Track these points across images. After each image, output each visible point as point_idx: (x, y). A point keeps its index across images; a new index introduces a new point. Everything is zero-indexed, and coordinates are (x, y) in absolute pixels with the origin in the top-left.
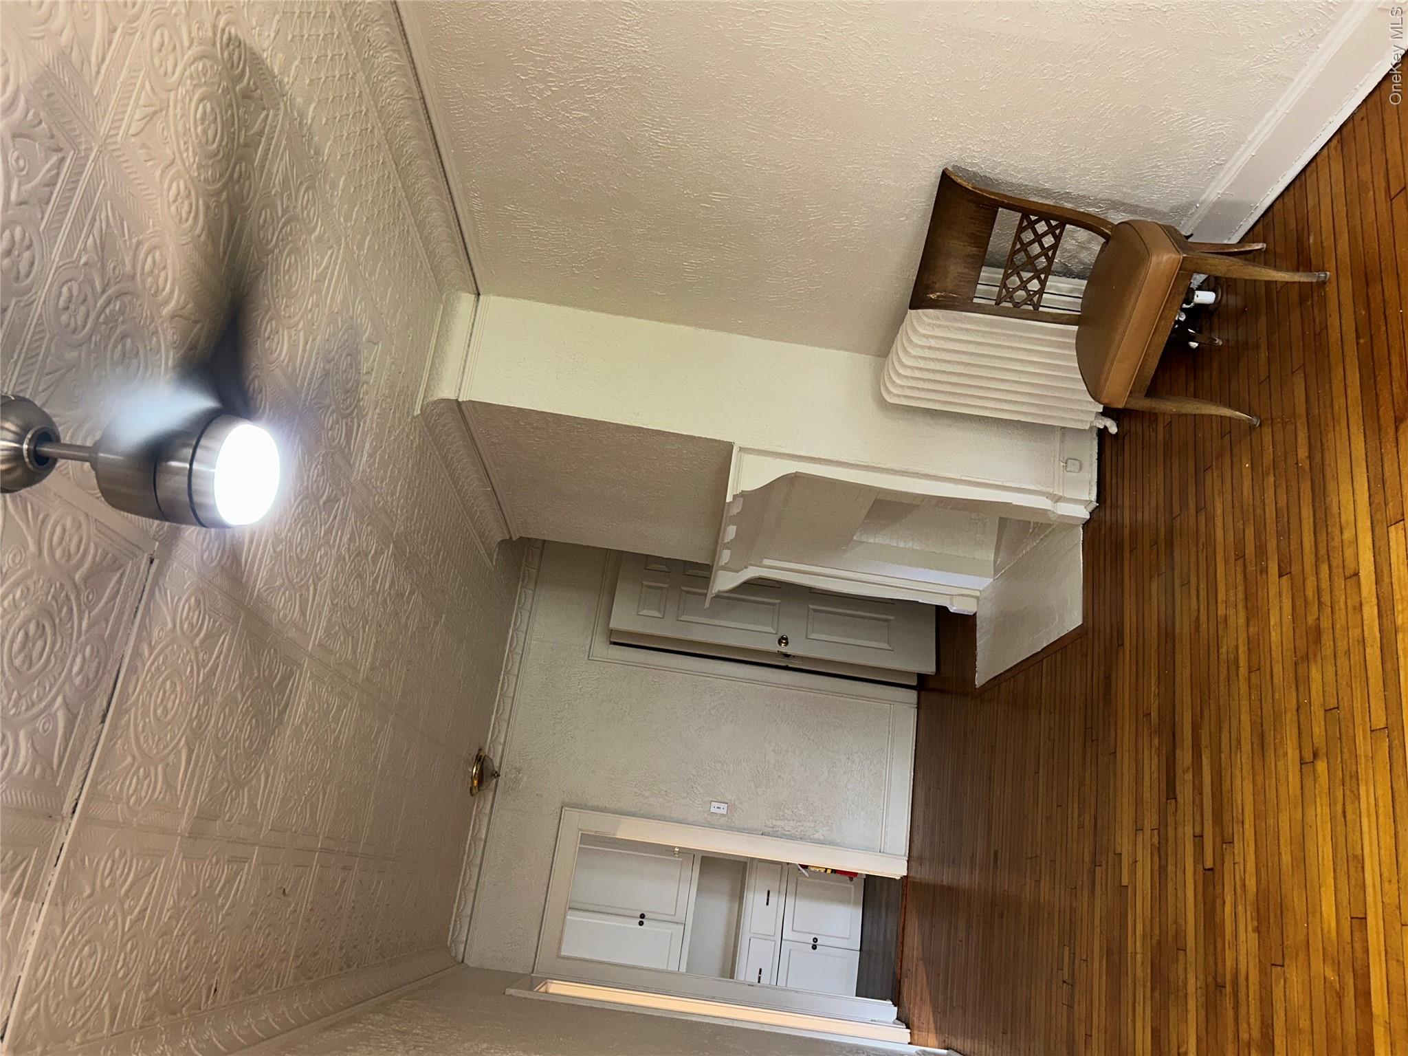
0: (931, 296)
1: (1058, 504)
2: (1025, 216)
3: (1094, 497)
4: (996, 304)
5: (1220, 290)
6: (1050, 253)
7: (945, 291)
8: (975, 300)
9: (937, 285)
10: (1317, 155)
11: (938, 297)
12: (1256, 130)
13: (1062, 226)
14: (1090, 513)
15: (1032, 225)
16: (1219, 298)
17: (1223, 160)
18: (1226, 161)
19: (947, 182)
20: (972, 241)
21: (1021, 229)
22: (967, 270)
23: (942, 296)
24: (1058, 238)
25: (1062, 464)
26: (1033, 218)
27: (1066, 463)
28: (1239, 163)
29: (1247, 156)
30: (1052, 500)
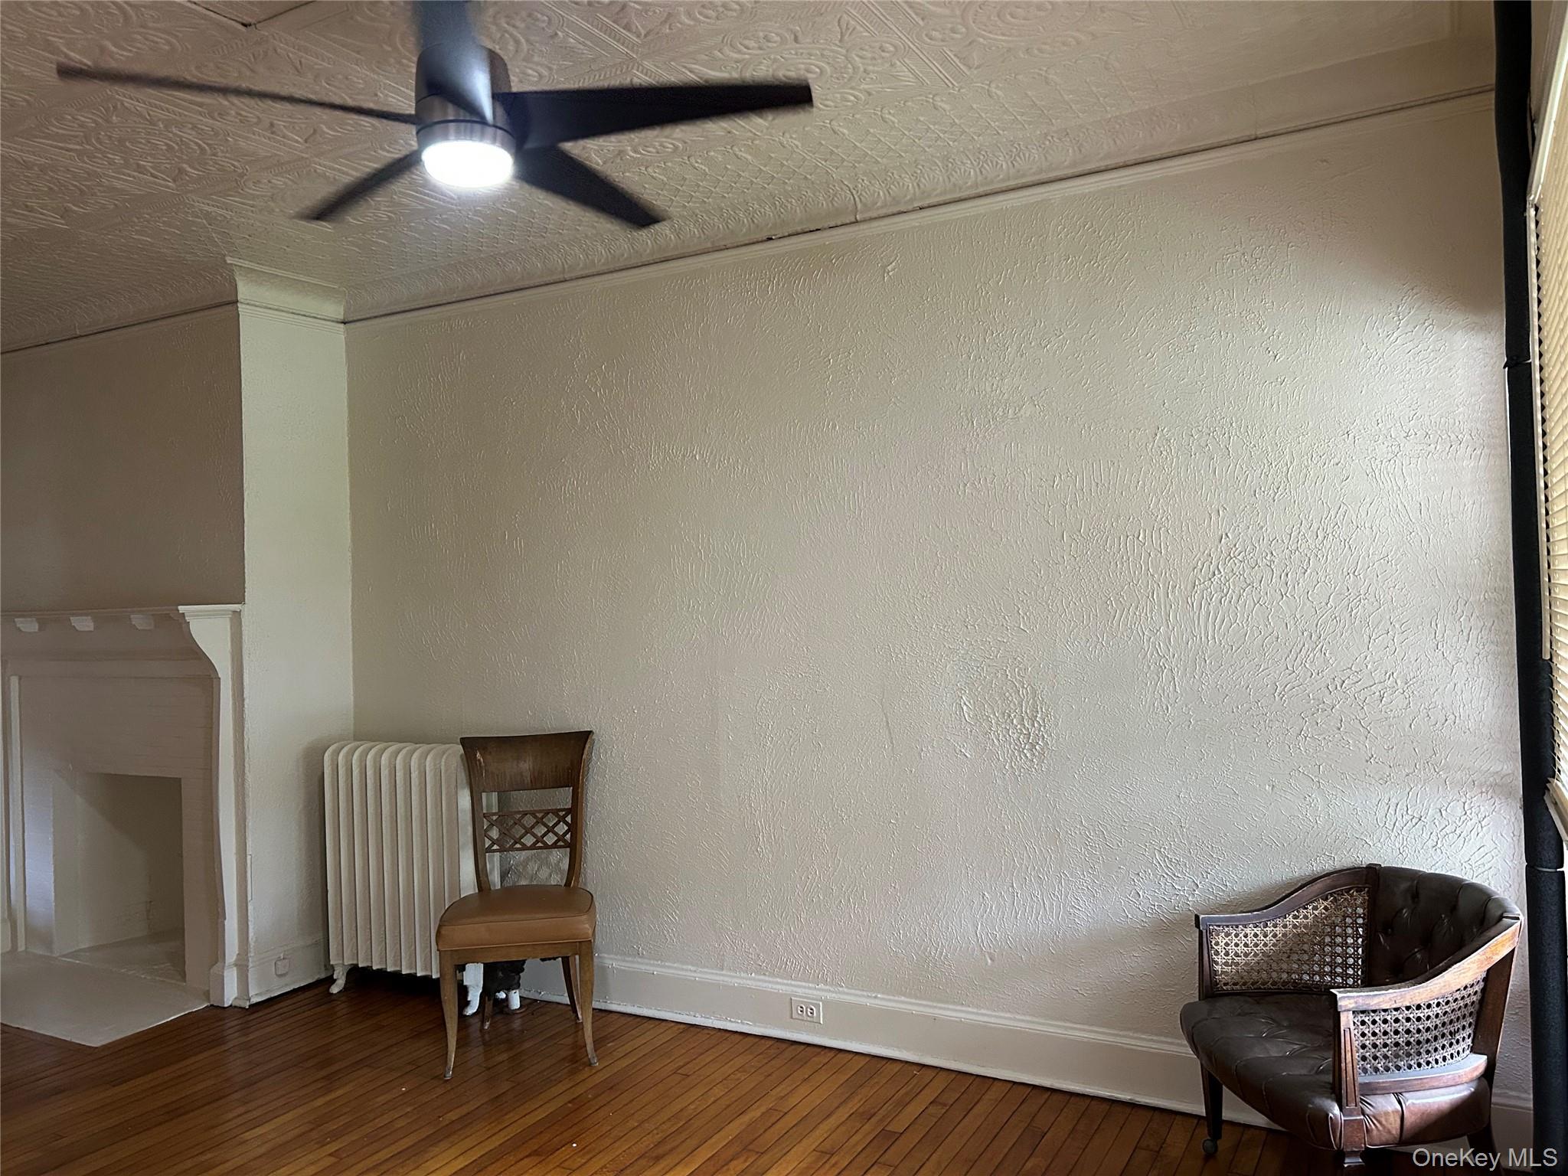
0: (478, 754)
1: (235, 968)
2: (568, 811)
3: (255, 1000)
4: (484, 814)
5: (524, 1010)
6: (540, 844)
7: (486, 766)
8: (484, 795)
9: (488, 757)
10: (667, 1020)
11: (479, 760)
12: (675, 965)
13: (567, 845)
14: (231, 1006)
15: (562, 819)
16: (518, 1012)
17: (642, 954)
18: (643, 956)
19: (582, 738)
20: (536, 774)
21: (556, 812)
22: (508, 778)
23: (480, 763)
24: (555, 846)
25: (282, 955)
26: (569, 819)
27: (284, 959)
28: (643, 967)
29: (651, 969)
30: (237, 960)
